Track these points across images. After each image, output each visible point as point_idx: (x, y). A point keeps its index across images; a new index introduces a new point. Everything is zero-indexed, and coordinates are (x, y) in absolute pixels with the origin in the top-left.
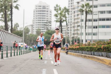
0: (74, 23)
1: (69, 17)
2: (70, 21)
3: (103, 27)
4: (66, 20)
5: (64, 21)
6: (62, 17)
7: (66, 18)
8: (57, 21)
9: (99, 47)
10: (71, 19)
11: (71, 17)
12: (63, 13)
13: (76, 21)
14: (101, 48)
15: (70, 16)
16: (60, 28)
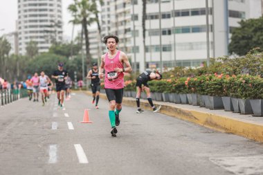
0: (117, 24)
1: (103, 11)
2: (106, 19)
3: (186, 30)
4: (96, 19)
5: (92, 20)
6: (87, 12)
7: (96, 13)
8: (75, 22)
9: (178, 82)
10: (109, 16)
11: (109, 9)
12: (90, 3)
13: (121, 19)
14: (184, 85)
15: (106, 7)
16: (84, 36)
